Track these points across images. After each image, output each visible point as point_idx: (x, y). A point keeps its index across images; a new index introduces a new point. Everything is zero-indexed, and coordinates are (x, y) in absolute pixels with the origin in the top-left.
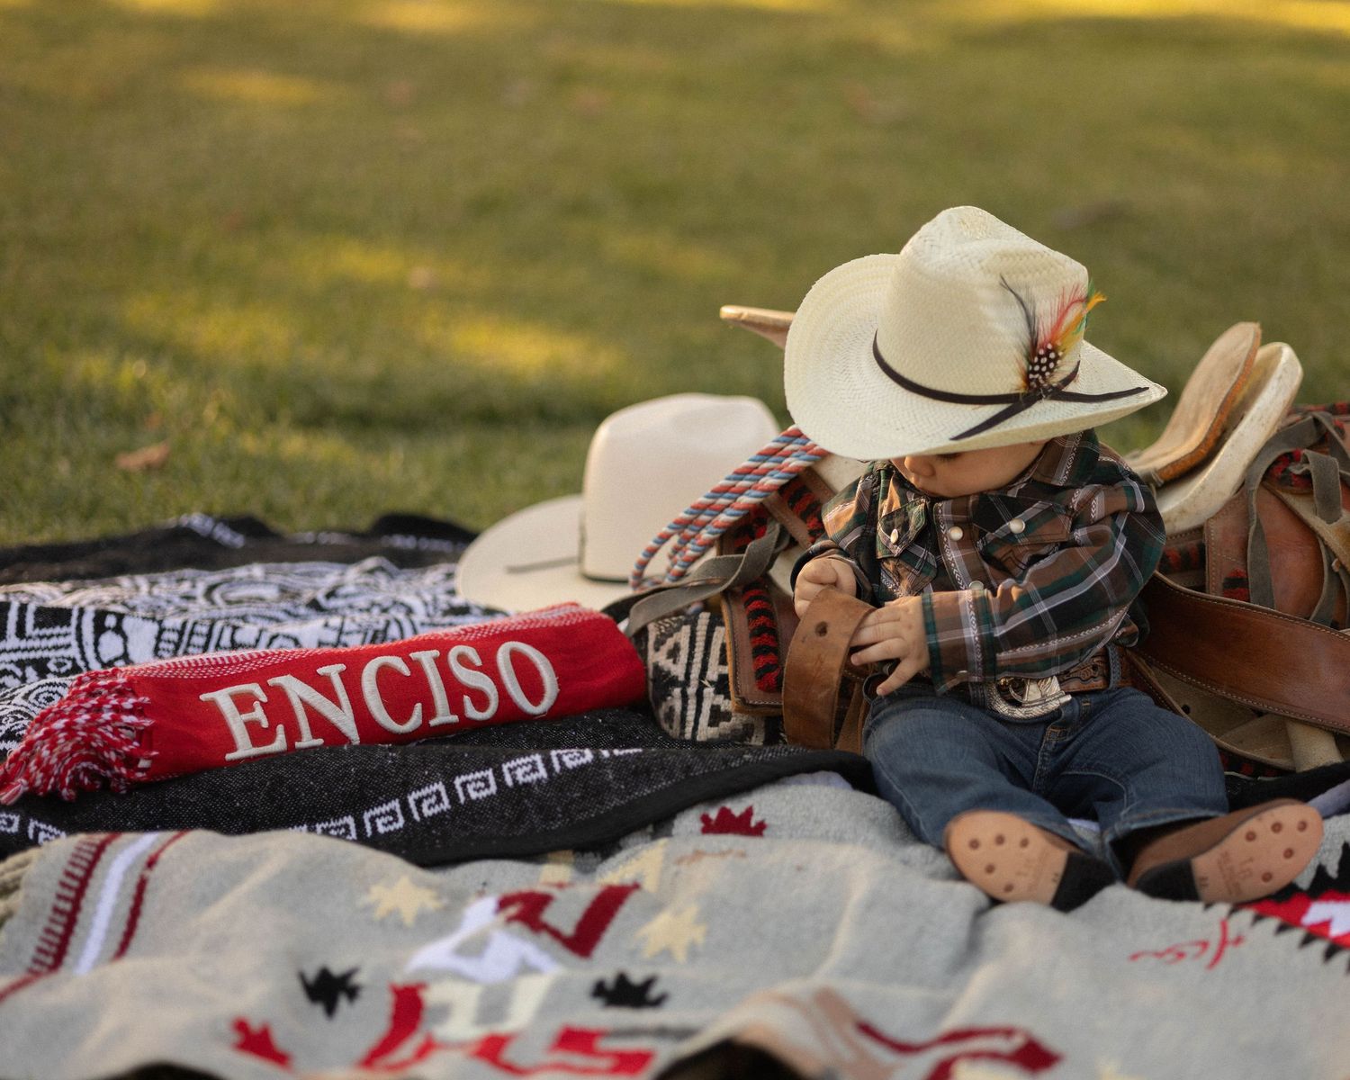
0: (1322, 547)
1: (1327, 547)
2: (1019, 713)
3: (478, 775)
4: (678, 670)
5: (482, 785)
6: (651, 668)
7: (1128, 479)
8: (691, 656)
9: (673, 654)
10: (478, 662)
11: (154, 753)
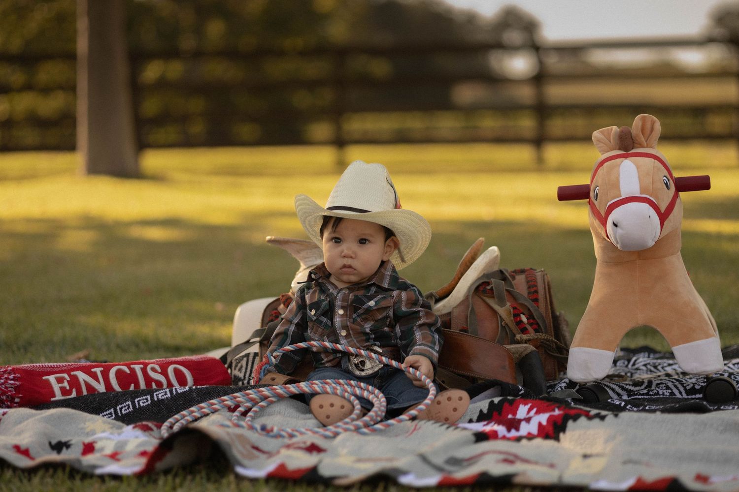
0: (499, 317)
1: (500, 317)
2: (363, 374)
3: (144, 397)
4: (241, 375)
5: (145, 401)
6: (233, 377)
7: (411, 287)
8: (246, 369)
9: (240, 370)
10: (159, 370)
11: (21, 395)
